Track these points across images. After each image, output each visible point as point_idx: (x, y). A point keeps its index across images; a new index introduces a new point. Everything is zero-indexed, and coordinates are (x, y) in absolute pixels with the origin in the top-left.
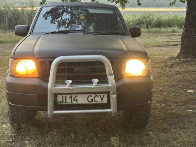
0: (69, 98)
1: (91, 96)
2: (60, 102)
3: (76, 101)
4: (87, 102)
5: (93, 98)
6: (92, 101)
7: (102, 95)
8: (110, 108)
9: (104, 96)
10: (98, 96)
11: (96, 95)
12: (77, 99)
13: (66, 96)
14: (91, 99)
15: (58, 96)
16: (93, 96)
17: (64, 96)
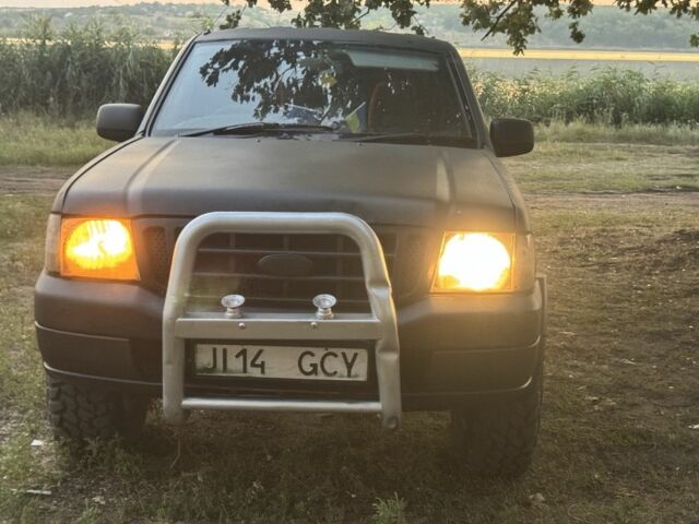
0: (237, 356)
1: (312, 355)
2: (206, 370)
3: (259, 369)
4: (295, 374)
5: (316, 360)
6: (314, 371)
7: (350, 353)
8: (376, 399)
9: (356, 355)
10: (336, 356)
11: (330, 350)
12: (263, 363)
13: (225, 351)
14: (311, 365)
15: (199, 346)
16: (320, 352)
17: (220, 348)
